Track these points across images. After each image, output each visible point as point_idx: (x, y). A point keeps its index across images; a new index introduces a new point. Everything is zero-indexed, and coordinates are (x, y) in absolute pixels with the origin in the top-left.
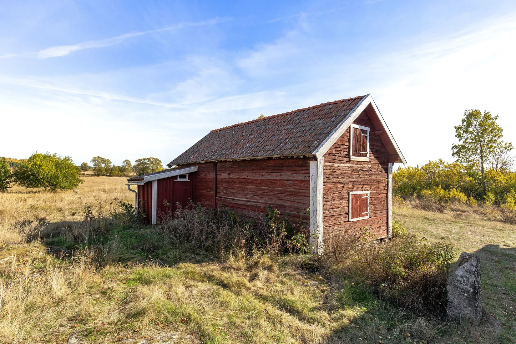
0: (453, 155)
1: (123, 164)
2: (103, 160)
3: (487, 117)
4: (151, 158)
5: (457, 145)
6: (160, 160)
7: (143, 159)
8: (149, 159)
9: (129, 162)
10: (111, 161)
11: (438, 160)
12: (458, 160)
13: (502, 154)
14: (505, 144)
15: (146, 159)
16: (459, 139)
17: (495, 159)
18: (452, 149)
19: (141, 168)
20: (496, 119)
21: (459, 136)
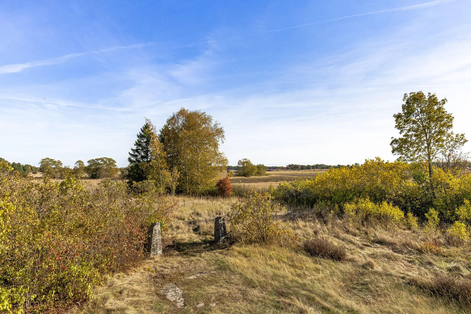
0: (393, 152)
1: (76, 165)
2: (53, 162)
3: (433, 100)
4: (104, 158)
5: (397, 138)
6: (114, 159)
7: (96, 159)
8: (102, 159)
9: (82, 162)
10: (62, 162)
11: (375, 159)
12: (400, 158)
13: (454, 149)
14: (456, 136)
15: (99, 159)
16: (399, 131)
17: (445, 156)
18: (391, 144)
19: (94, 169)
20: (444, 103)
21: (399, 127)
